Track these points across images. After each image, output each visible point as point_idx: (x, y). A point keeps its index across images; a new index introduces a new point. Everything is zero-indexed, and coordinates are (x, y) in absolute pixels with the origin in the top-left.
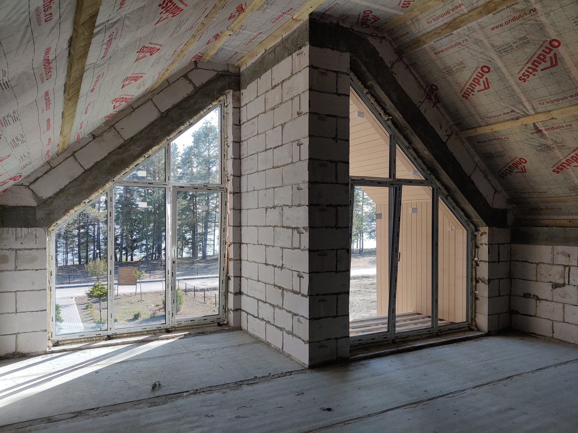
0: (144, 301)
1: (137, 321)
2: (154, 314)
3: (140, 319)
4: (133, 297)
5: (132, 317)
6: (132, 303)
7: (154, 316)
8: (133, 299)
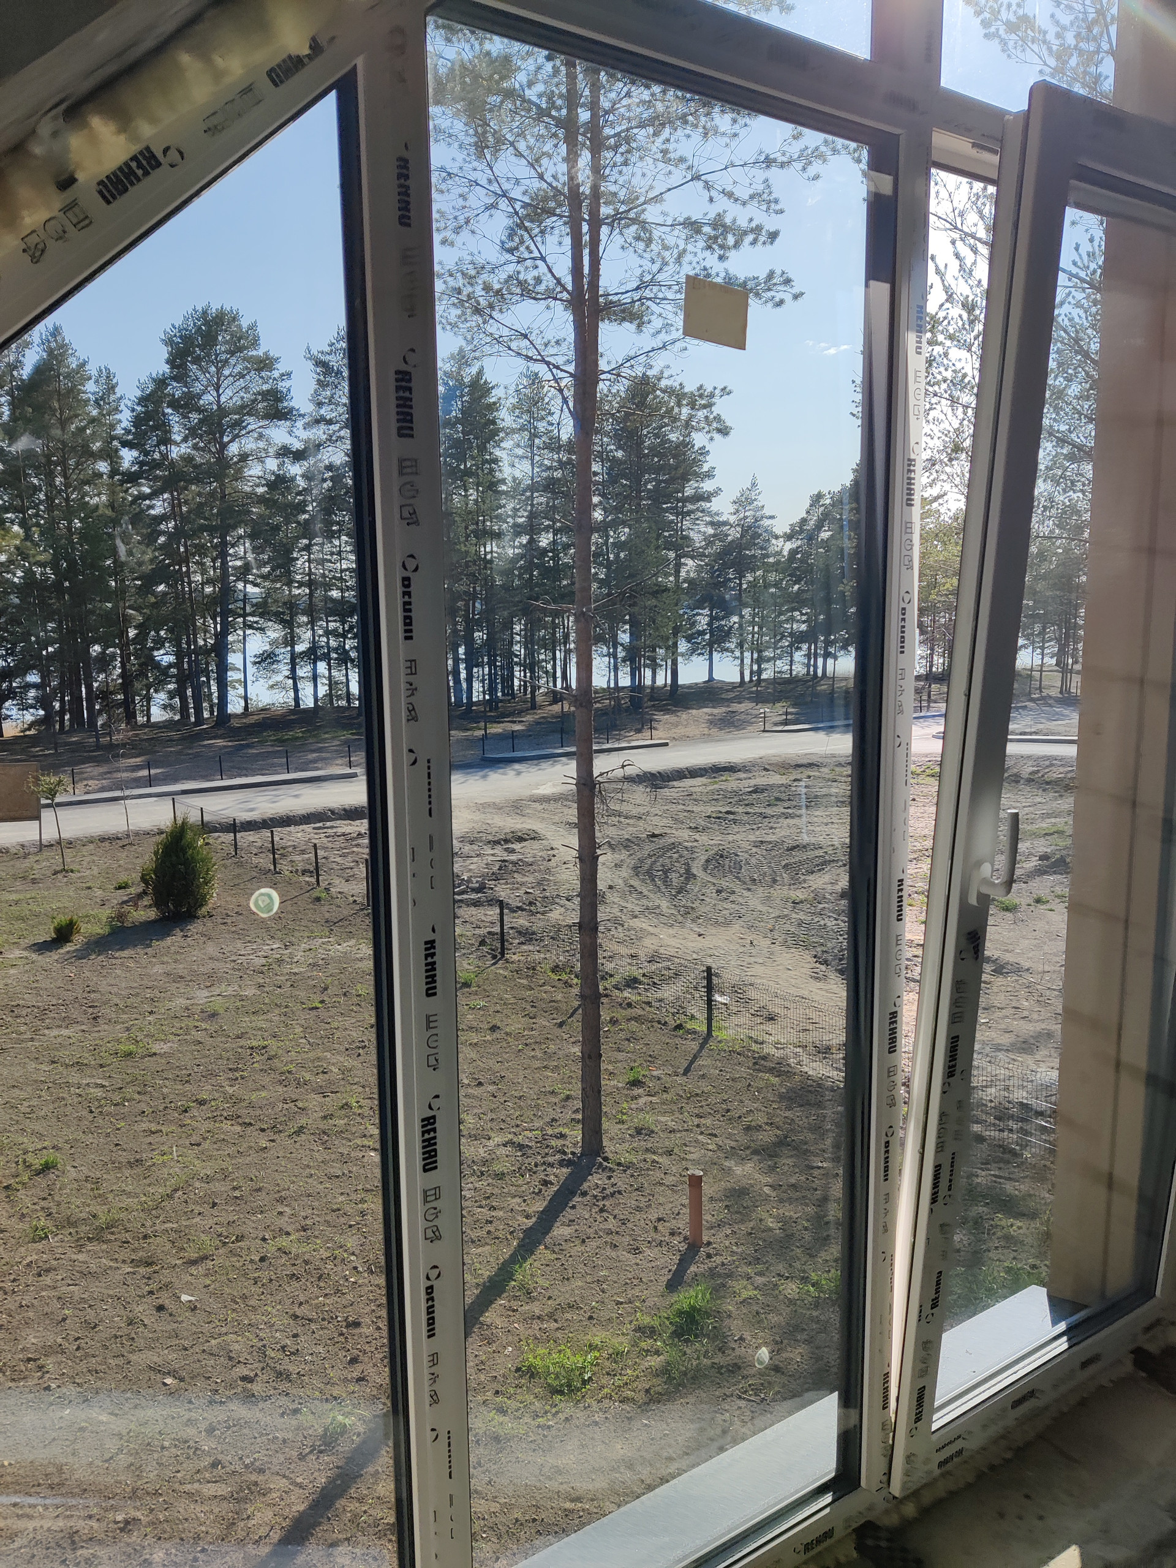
0: (72, 871)
1: (69, 947)
2: (121, 917)
3: (78, 941)
4: (32, 858)
5: (46, 933)
6: (34, 881)
7: (123, 927)
8: (36, 866)
